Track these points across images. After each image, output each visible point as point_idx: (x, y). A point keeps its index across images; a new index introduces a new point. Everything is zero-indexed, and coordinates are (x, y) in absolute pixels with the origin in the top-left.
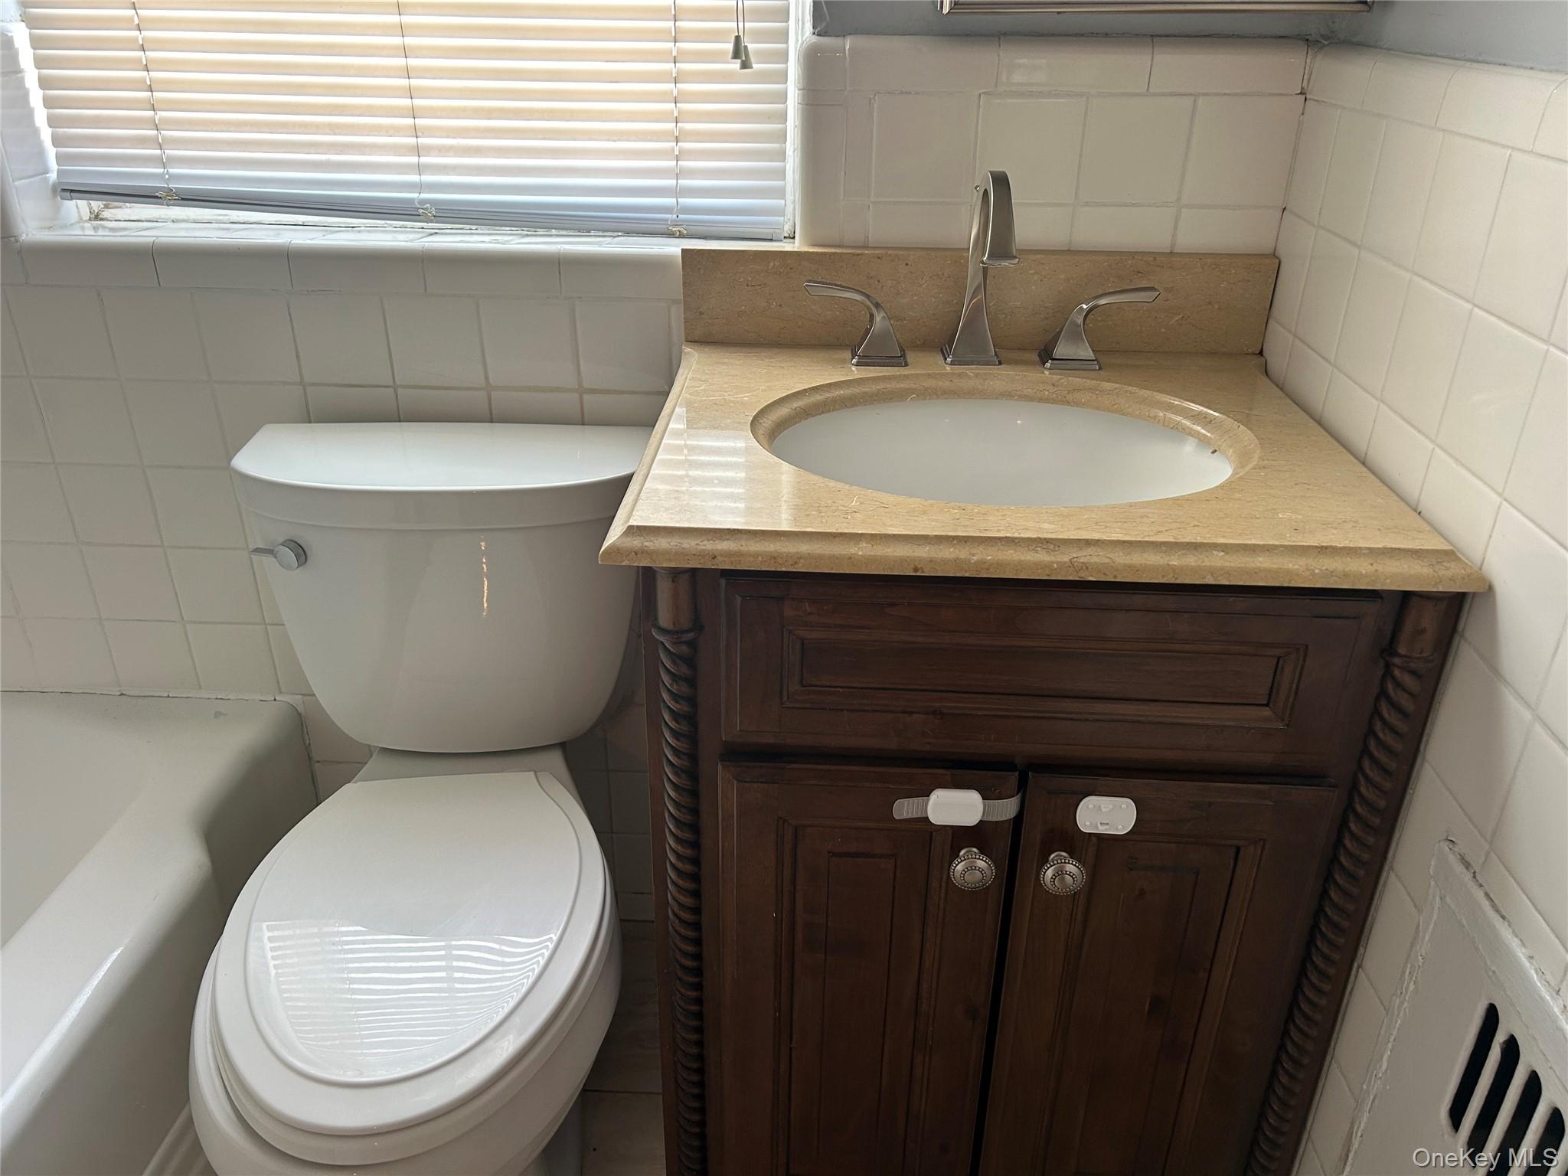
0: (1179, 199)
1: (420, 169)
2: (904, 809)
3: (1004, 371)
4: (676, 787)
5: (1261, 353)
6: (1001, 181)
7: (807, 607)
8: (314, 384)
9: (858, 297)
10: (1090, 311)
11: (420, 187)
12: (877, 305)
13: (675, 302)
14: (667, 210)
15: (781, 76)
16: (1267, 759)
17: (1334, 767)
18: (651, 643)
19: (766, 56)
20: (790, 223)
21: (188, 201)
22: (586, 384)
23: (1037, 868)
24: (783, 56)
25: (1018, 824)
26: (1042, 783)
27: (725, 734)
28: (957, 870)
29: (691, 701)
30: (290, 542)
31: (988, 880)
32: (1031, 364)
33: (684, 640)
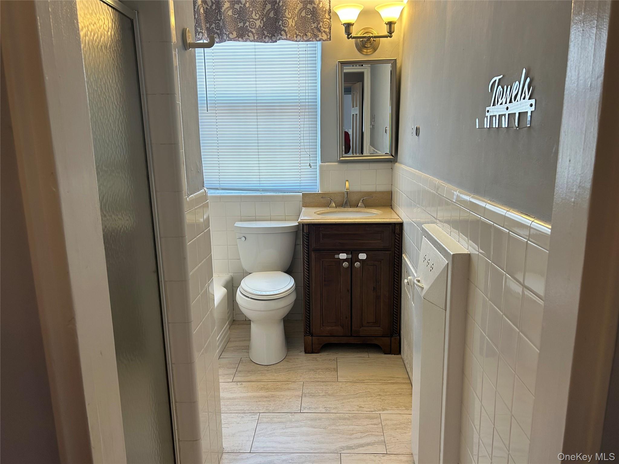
0: (376, 184)
1: (260, 184)
2: (336, 256)
3: (351, 209)
4: (306, 256)
5: (391, 206)
6: (348, 181)
7: (323, 228)
8: (243, 216)
9: (329, 199)
10: (363, 199)
11: (260, 186)
12: (332, 200)
13: (301, 201)
14: (298, 189)
15: (316, 169)
16: (382, 247)
17: (391, 248)
18: (303, 235)
19: (314, 166)
20: (318, 190)
21: (223, 189)
22: (286, 215)
23: (354, 264)
24: (316, 166)
25: (351, 258)
26: (354, 252)
27: (313, 248)
28: (344, 265)
29: (308, 243)
30: (243, 237)
31: (348, 266)
32: (355, 208)
33: (307, 234)
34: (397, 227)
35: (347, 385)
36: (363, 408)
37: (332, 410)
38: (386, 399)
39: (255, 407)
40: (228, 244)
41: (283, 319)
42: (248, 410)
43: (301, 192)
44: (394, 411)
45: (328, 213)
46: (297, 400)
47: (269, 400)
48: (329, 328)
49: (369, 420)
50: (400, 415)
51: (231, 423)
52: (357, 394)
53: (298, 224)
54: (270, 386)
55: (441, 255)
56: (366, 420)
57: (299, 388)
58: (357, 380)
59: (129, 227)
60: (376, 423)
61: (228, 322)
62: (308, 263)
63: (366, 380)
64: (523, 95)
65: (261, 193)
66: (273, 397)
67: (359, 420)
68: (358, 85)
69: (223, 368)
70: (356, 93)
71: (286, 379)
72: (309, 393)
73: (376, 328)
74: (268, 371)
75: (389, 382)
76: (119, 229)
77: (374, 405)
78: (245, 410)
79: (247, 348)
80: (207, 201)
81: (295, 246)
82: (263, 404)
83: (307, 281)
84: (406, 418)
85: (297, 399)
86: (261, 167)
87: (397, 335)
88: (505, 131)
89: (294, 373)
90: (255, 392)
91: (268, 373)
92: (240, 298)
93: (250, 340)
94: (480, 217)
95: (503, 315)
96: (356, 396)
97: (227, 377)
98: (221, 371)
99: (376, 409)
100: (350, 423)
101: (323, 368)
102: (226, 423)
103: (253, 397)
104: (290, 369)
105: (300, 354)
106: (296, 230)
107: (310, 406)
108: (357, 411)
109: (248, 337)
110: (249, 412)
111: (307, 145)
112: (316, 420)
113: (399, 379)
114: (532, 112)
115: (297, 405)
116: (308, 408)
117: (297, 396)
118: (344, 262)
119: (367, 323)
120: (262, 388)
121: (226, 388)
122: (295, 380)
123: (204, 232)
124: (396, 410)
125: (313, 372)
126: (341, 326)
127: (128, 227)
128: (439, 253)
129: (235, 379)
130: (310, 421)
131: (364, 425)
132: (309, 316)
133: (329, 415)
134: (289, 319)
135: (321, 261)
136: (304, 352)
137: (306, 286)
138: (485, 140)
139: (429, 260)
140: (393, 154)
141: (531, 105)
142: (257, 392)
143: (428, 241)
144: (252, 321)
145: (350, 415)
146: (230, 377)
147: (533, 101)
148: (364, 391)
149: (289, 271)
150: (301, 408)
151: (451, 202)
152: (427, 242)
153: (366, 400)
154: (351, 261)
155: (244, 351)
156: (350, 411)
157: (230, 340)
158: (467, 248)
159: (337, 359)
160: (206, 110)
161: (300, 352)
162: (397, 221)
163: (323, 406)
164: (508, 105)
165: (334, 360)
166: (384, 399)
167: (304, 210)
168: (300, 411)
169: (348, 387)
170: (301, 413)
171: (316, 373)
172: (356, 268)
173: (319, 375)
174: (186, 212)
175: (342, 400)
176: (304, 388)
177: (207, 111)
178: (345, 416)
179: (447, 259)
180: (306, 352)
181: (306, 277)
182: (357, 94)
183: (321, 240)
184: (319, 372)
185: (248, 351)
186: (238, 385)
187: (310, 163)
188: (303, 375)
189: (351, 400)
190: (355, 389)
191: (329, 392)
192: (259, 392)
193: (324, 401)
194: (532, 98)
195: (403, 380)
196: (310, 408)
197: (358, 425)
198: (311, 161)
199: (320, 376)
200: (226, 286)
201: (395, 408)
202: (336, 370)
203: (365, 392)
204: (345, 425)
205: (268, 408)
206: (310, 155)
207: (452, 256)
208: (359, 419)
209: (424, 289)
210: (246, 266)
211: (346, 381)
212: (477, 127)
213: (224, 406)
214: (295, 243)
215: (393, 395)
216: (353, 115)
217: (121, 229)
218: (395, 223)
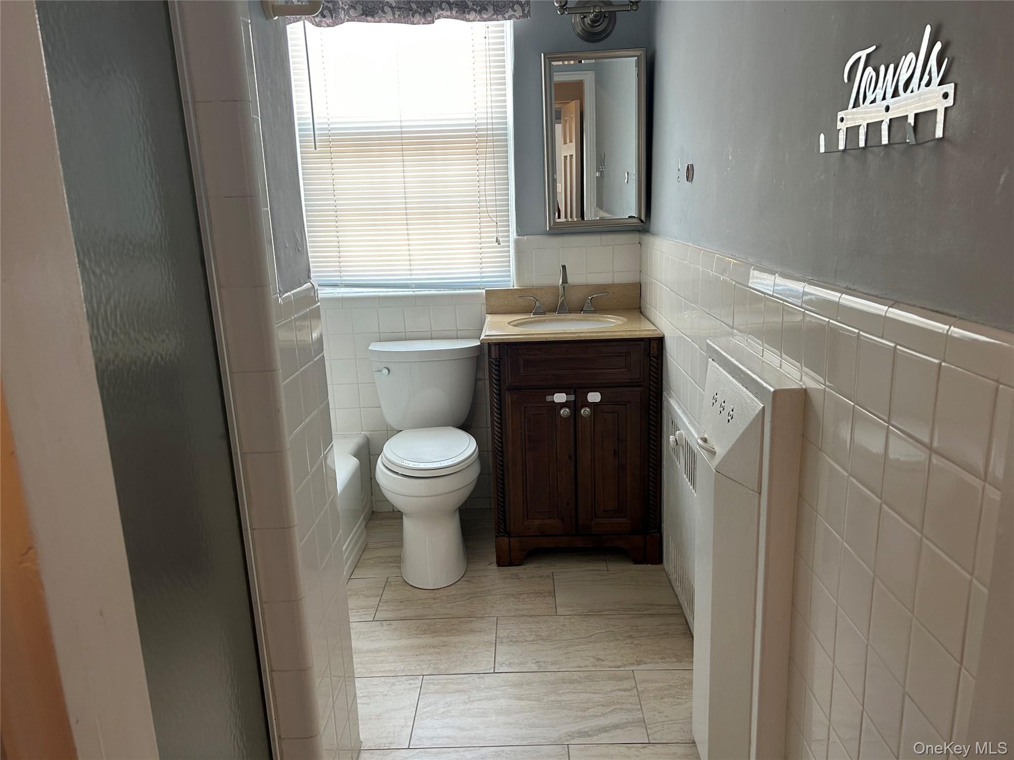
0: (613, 271)
1: (411, 275)
2: (549, 398)
3: (570, 315)
4: (496, 399)
5: (640, 308)
6: (564, 267)
7: (524, 350)
8: (383, 333)
9: (533, 298)
10: (592, 298)
11: (411, 280)
12: (537, 300)
13: (483, 304)
14: (479, 282)
15: (509, 246)
16: (628, 381)
17: (643, 382)
18: (490, 363)
19: (504, 241)
20: (512, 283)
21: (347, 286)
22: (459, 328)
23: (580, 411)
24: (509, 241)
25: (575, 401)
26: (578, 390)
27: (507, 384)
28: (562, 412)
29: (499, 376)
30: (385, 368)
31: (569, 414)
32: (578, 313)
33: (498, 361)
34: (654, 344)
35: (573, 620)
36: (603, 660)
37: (550, 666)
38: (641, 643)
39: (414, 665)
40: (359, 382)
41: (458, 510)
42: (403, 671)
43: (483, 289)
44: (657, 665)
45: (531, 323)
46: (487, 651)
47: (439, 652)
48: (537, 522)
49: (615, 682)
50: (668, 672)
51: (373, 696)
52: (592, 636)
53: (479, 344)
54: (439, 626)
55: (747, 392)
56: (610, 682)
57: (490, 629)
58: (590, 612)
59: (166, 355)
60: (628, 688)
61: (362, 517)
62: (499, 412)
63: (605, 611)
64: (926, 78)
65: (414, 292)
66: (446, 646)
67: (596, 683)
68: (573, 105)
69: (357, 596)
70: (570, 119)
71: (467, 612)
72: (507, 637)
73: (621, 519)
74: (435, 599)
75: (645, 612)
76: (146, 359)
77: (622, 656)
78: (397, 671)
79: (398, 561)
80: (317, 305)
81: (476, 383)
82: (429, 659)
83: (498, 441)
84: (679, 677)
85: (487, 649)
86: (412, 245)
87: (656, 530)
88: (882, 154)
89: (480, 602)
90: (413, 638)
91: (435, 603)
92: (382, 475)
93: (402, 546)
94: (827, 320)
95: (881, 504)
96: (590, 640)
97: (366, 613)
98: (352, 603)
99: (626, 663)
100: (582, 689)
101: (530, 591)
102: (364, 696)
103: (411, 647)
104: (474, 595)
105: (489, 567)
106: (477, 355)
107: (511, 661)
108: (593, 666)
109: (398, 541)
110: (404, 674)
111: (492, 206)
112: (522, 685)
113: (661, 607)
114: (946, 109)
115: (488, 659)
116: (507, 663)
117: (488, 643)
118: (561, 409)
119: (604, 511)
120: (426, 630)
121: (363, 632)
122: (484, 614)
123: (312, 362)
124: (661, 662)
125: (513, 599)
126: (558, 518)
127: (164, 356)
128: (745, 389)
129: (379, 615)
130: (511, 688)
131: (607, 692)
132: (504, 503)
133: (545, 675)
134: (467, 508)
135: (523, 408)
136: (495, 564)
137: (498, 452)
138: (834, 175)
139: (724, 402)
140: (643, 218)
141: (946, 96)
142: (417, 638)
143: (720, 368)
144: (405, 514)
145: (581, 674)
146: (368, 612)
147: (950, 88)
148: (603, 631)
149: (466, 426)
150: (495, 664)
151: (763, 295)
152: (717, 370)
153: (608, 647)
154: (575, 406)
155: (392, 565)
156: (581, 667)
157: (368, 546)
158: (799, 379)
159: (554, 574)
160: (314, 147)
161: (489, 565)
162: (653, 335)
163: (532, 660)
164: (889, 101)
165: (548, 576)
166: (639, 644)
167: (489, 319)
168: (494, 670)
169: (576, 624)
170: (496, 673)
171: (519, 601)
172: (584, 417)
173: (524, 604)
174: (277, 325)
175: (566, 648)
176: (498, 628)
177: (315, 149)
178: (572, 676)
179: (760, 400)
180: (500, 564)
181: (497, 435)
182: (572, 120)
183: (522, 370)
184: (524, 599)
185: (398, 565)
186: (383, 626)
187: (497, 238)
188: (496, 606)
189: (581, 647)
190: (588, 628)
191: (543, 634)
192: (419, 638)
193: (534, 651)
194: (946, 82)
195: (668, 608)
196: (510, 663)
197: (596, 691)
198: (499, 234)
199: (526, 607)
200: (357, 455)
201: (660, 660)
202: (552, 594)
203: (606, 632)
204: (574, 693)
205: (437, 666)
206: (497, 223)
207: (771, 394)
208: (598, 681)
209: (717, 454)
210: (392, 419)
211: (571, 613)
212: (822, 150)
213: (361, 664)
214: (476, 377)
215: (653, 636)
216: (566, 157)
217: (150, 358)
218: (649, 338)
